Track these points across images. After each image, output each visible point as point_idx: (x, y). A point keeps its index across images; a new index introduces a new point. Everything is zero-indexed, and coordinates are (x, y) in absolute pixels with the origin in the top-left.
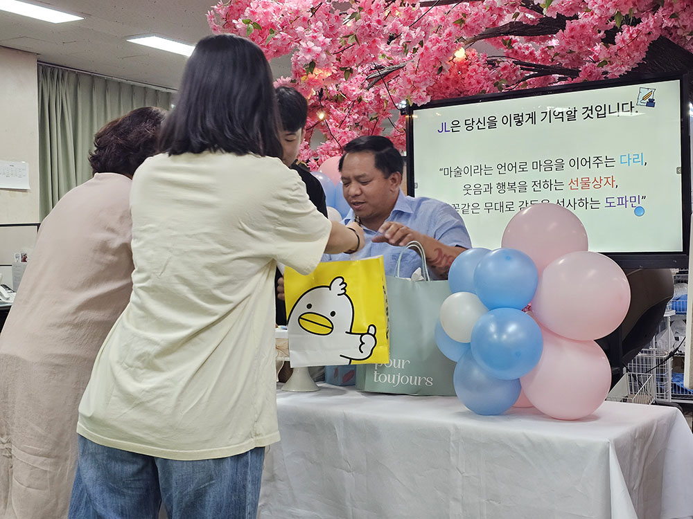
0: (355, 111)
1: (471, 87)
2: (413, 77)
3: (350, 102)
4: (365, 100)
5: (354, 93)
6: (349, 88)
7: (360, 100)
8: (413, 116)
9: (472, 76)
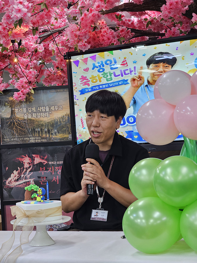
0: (34, 58)
1: (104, 42)
2: (78, 33)
3: (30, 53)
4: (39, 50)
5: (32, 47)
6: (29, 43)
7: (36, 51)
8: (71, 60)
9: (104, 36)
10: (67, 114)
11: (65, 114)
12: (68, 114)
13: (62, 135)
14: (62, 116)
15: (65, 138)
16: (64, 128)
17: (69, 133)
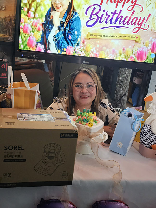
11: (8, 16)
13: (3, 35)
14: (5, 17)
15: (5, 38)
16: (5, 28)
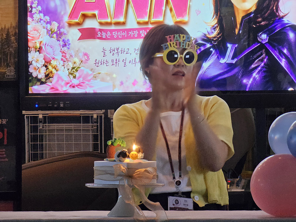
10: (5, 27)
11: (2, 29)
12: (7, 27)
17: (8, 66)
